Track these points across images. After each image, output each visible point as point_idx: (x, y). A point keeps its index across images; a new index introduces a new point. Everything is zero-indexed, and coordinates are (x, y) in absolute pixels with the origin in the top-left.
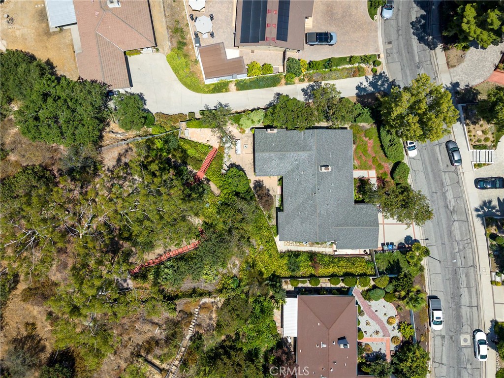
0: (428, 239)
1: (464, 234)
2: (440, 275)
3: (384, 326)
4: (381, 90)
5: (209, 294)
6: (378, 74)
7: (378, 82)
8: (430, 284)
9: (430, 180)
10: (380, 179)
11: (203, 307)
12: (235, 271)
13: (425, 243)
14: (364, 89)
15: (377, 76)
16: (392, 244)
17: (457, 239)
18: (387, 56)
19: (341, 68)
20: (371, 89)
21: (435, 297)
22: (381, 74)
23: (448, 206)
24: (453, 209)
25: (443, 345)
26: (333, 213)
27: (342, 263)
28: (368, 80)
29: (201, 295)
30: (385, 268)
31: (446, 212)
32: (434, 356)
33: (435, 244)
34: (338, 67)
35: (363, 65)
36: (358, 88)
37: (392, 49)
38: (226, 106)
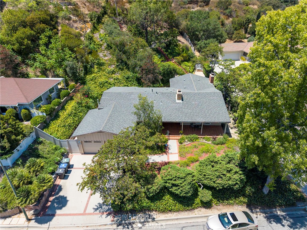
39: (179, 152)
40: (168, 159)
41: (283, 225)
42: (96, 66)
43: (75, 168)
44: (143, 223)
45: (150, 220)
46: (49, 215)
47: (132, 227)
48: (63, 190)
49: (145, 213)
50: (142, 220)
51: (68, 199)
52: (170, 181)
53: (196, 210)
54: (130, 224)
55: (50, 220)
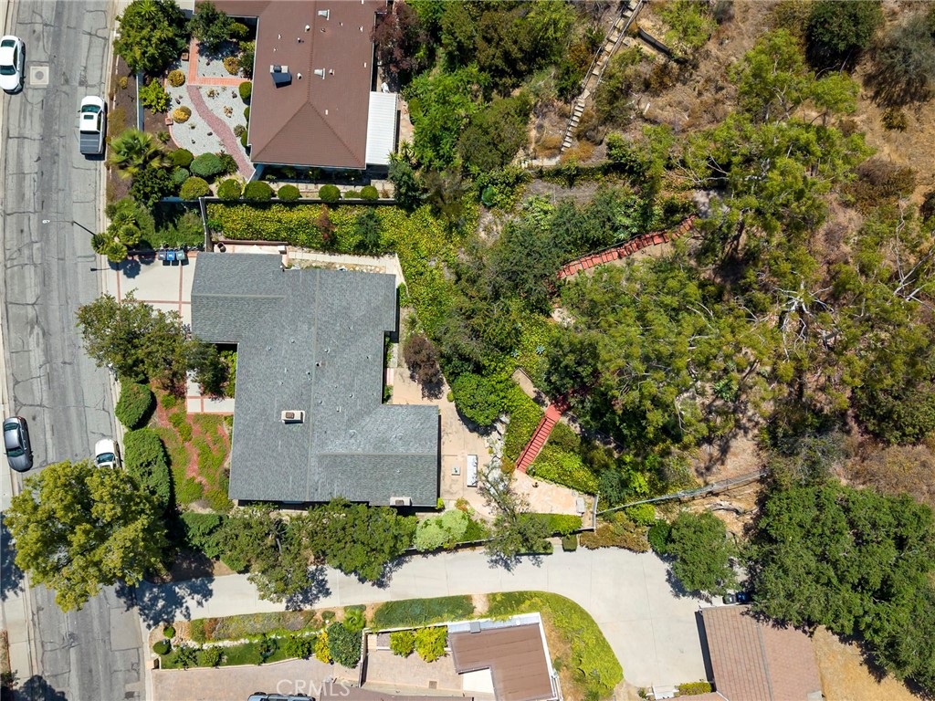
0: (92, 270)
1: (16, 278)
2: (75, 199)
3: (196, 105)
4: (159, 587)
5: (541, 174)
6: (161, 624)
8: (98, 182)
9: (75, 391)
10: (178, 393)
11: (555, 150)
12: (488, 217)
13: (99, 263)
14: (194, 590)
15: (165, 620)
16: (166, 263)
17: (33, 268)
18: (138, 664)
19: (242, 641)
20: (180, 590)
21: (90, 157)
22: (156, 623)
23: (44, 334)
24: (32, 328)
25: (85, 68)
26: (283, 326)
27: (271, 227)
28: (184, 612)
29: (557, 173)
30: (186, 215)
31: (48, 324)
32: (104, 49)
33: (79, 260)
34: (247, 641)
35: (193, 644)
36: (207, 594)
37: (127, 682)
38: (496, 562)
39: (205, 415)
40: (191, 397)
43: (181, 269)
51: (137, 277)
55: (112, 268)
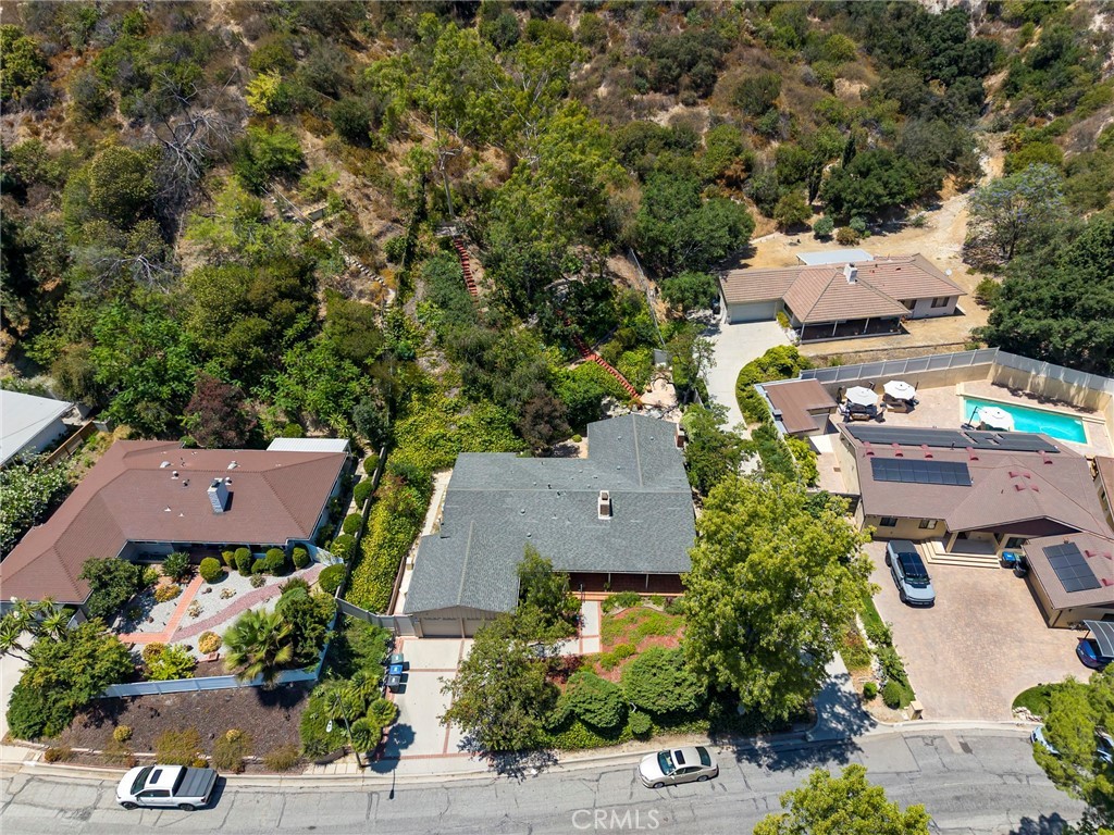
0: (392, 796)
2: (272, 825)
4: (820, 711)
5: (399, 303)
7: (843, 707)
8: (257, 789)
11: (383, 289)
12: (423, 360)
13: (383, 788)
18: (923, 738)
21: (213, 800)
22: (866, 715)
25: (62, 810)
28: (842, 681)
29: (401, 294)
32: (45, 782)
33: (372, 816)
35: (875, 663)
39: (602, 633)
40: (581, 649)
41: (760, 766)
42: (414, 396)
43: (413, 670)
44: (539, 769)
45: (550, 763)
46: (390, 758)
47: (523, 774)
48: (402, 714)
49: (542, 752)
50: (538, 764)
51: (414, 730)
52: (581, 705)
53: (624, 745)
54: (519, 770)
55: (394, 767)
